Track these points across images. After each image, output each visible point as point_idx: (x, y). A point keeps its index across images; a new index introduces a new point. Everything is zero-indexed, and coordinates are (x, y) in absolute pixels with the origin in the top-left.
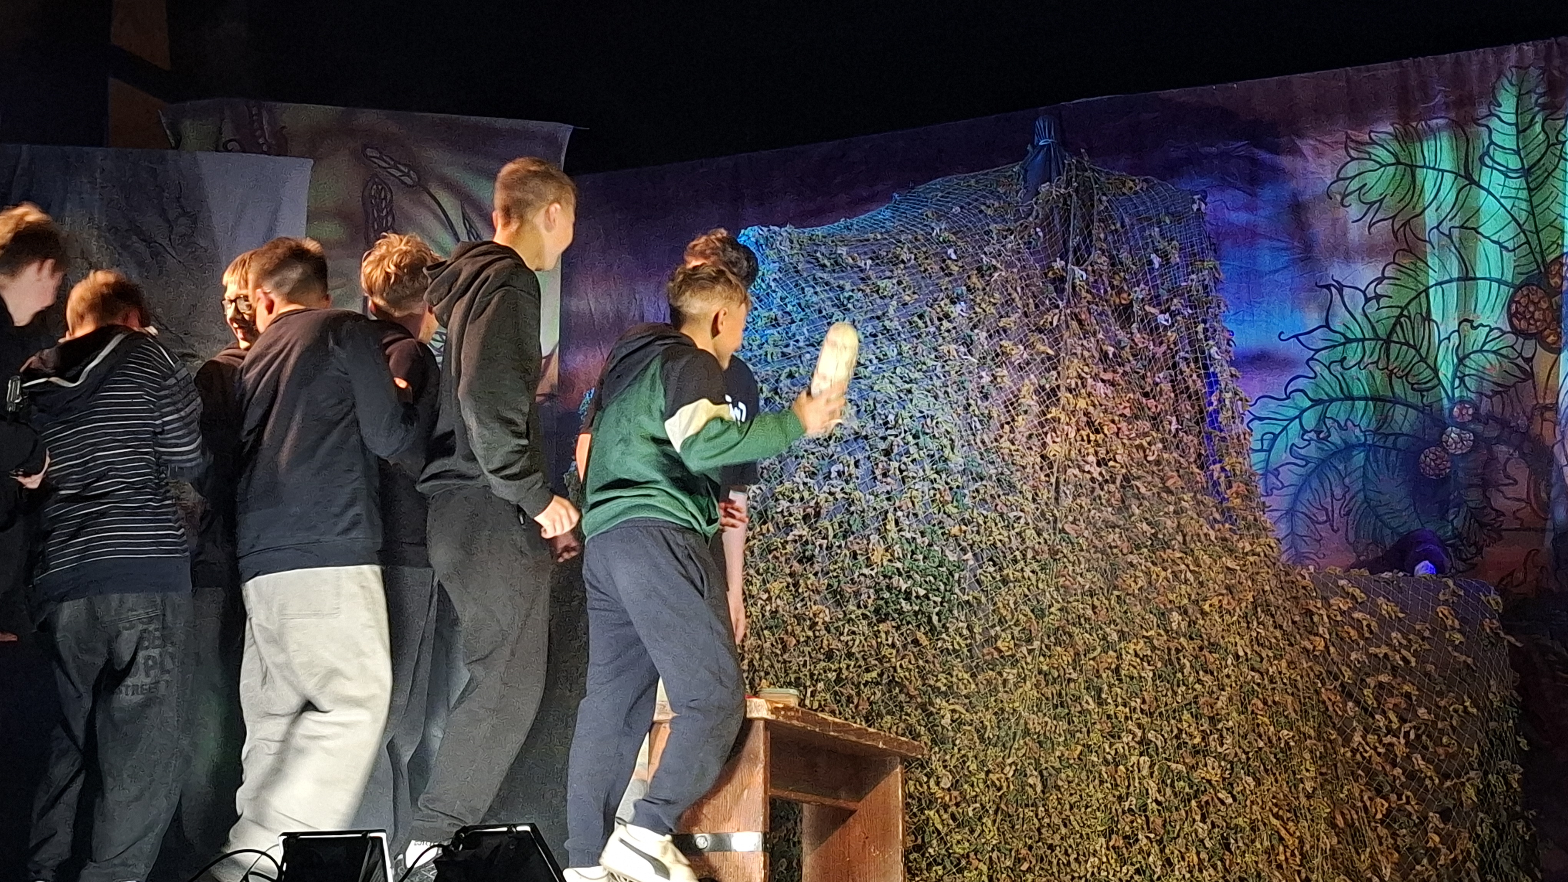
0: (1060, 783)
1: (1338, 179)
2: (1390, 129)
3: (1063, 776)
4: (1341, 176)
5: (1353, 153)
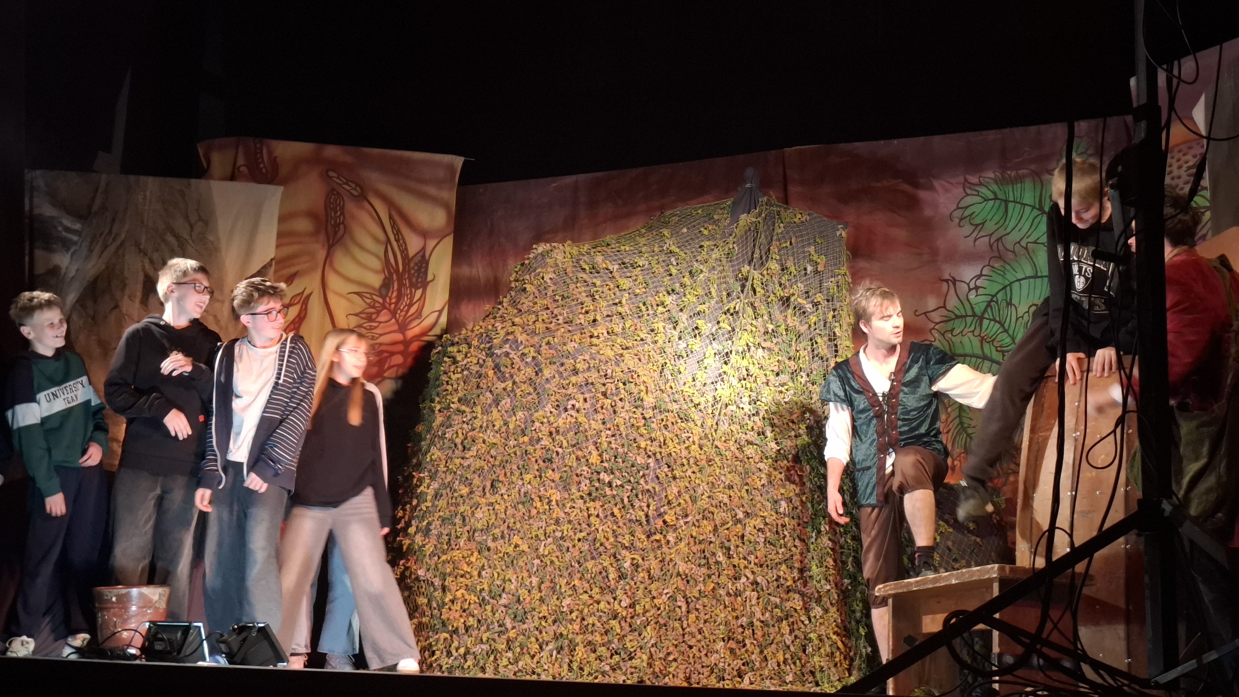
0: (698, 607)
1: (958, 208)
2: (992, 175)
3: (700, 602)
4: (960, 206)
5: (969, 191)
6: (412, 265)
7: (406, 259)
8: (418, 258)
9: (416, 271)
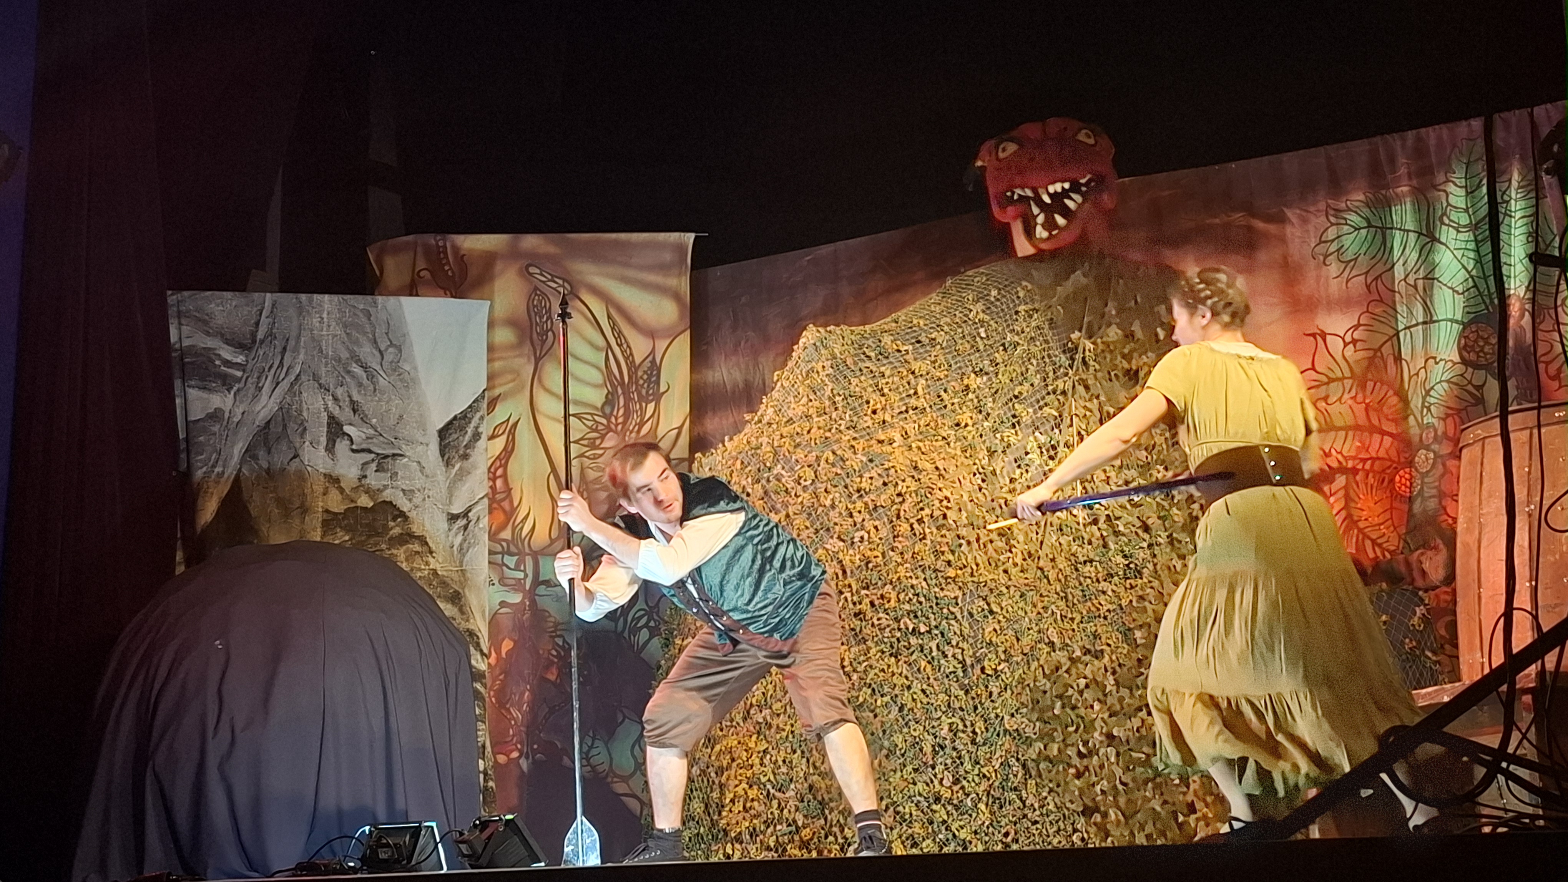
1: (1320, 243)
2: (1362, 198)
4: (1323, 239)
5: (1333, 219)
6: (640, 373)
7: (633, 367)
8: (647, 363)
9: (645, 381)
